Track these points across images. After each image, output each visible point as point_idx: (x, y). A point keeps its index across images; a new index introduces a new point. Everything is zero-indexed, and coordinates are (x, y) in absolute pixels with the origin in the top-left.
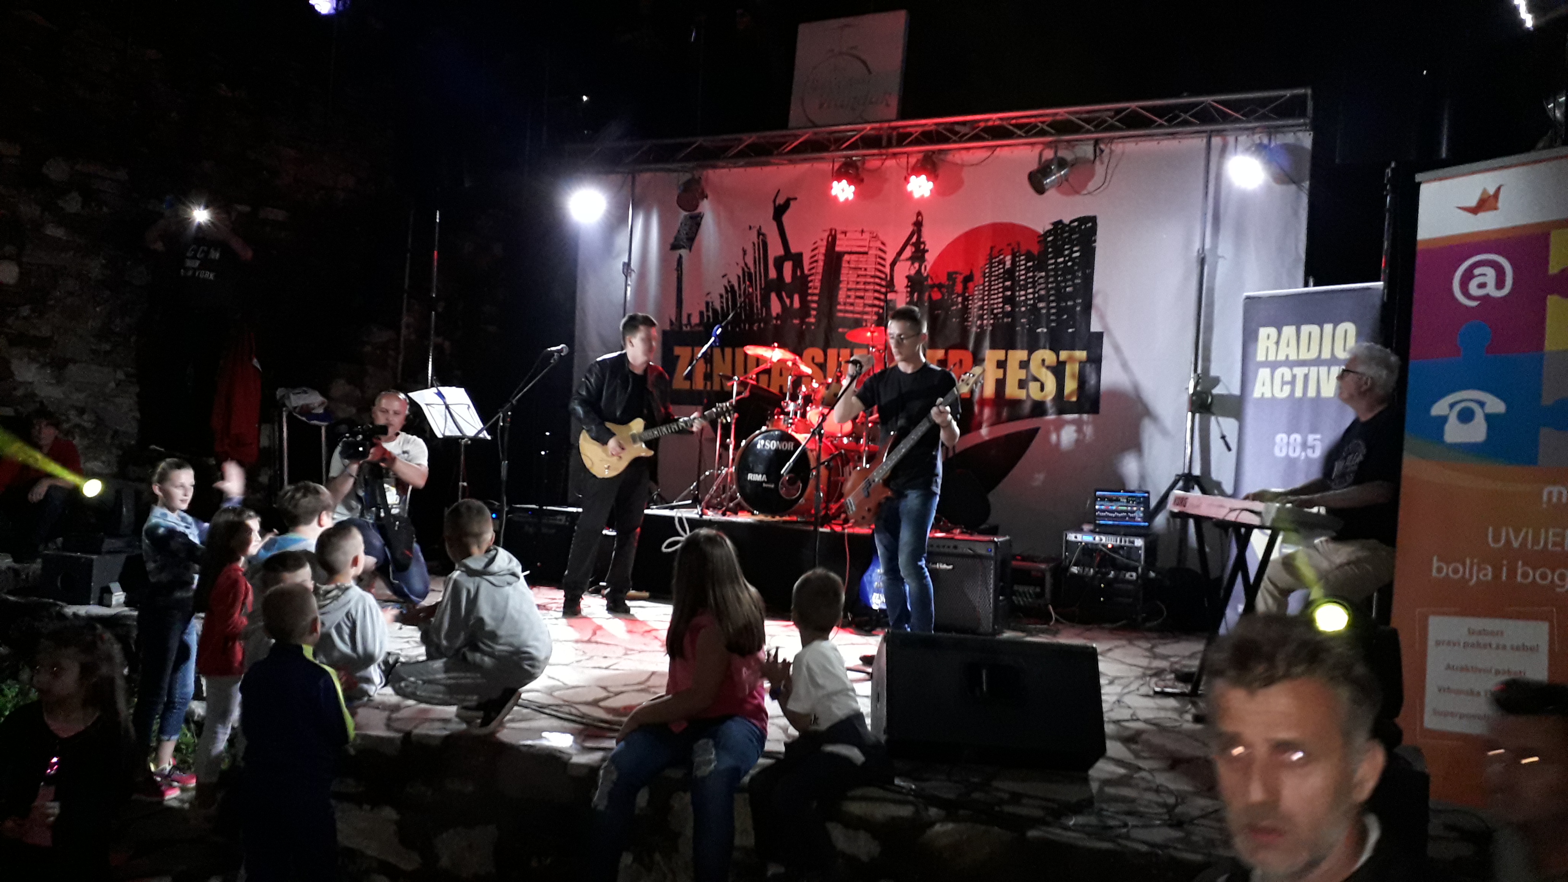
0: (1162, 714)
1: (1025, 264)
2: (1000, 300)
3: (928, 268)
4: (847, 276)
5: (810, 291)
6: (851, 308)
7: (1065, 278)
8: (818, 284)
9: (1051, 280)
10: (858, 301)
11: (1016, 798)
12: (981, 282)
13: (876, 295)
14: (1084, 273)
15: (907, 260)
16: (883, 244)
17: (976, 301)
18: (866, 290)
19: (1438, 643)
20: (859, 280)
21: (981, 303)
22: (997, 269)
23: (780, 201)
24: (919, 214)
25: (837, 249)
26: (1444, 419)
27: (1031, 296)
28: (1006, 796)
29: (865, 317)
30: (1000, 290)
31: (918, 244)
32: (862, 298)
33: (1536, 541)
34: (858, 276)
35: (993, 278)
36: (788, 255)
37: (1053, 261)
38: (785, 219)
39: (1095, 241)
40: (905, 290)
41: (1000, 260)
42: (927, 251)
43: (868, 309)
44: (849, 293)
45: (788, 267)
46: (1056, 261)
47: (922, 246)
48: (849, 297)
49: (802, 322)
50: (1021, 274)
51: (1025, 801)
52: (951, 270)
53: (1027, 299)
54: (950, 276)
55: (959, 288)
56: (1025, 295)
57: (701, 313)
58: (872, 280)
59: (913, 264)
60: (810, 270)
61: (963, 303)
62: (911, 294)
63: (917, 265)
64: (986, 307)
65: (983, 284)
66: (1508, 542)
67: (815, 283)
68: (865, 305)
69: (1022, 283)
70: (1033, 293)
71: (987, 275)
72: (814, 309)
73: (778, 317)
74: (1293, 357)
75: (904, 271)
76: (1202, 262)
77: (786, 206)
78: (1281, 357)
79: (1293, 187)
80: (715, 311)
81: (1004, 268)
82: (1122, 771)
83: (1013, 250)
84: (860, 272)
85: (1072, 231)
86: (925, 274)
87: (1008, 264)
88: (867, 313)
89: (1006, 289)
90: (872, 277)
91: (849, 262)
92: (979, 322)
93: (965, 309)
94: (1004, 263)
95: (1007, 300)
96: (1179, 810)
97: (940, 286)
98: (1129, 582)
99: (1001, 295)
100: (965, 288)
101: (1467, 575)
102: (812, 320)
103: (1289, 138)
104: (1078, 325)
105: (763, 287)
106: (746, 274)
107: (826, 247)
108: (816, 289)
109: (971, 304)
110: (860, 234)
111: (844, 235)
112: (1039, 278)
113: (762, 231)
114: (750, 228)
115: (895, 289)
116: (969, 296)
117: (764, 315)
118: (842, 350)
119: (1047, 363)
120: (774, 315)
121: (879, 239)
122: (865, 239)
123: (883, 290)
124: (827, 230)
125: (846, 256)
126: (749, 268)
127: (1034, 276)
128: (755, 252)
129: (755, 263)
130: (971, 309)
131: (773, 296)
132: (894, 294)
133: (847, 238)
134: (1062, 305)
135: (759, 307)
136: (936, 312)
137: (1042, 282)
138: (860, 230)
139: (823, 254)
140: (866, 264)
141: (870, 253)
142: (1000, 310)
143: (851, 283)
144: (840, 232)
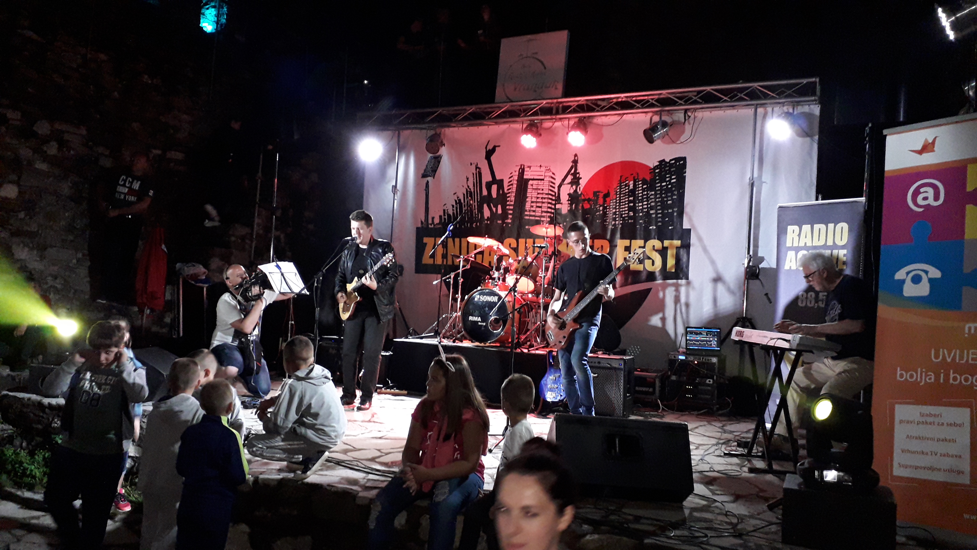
0: (729, 467)
1: (642, 187)
2: (626, 209)
3: (581, 189)
4: (531, 194)
5: (508, 203)
6: (533, 214)
7: (667, 195)
8: (513, 199)
9: (658, 196)
10: (538, 209)
11: (637, 519)
12: (614, 197)
13: (550, 205)
14: (678, 192)
15: (568, 184)
16: (553, 174)
17: (611, 209)
18: (543, 203)
19: (901, 422)
20: (538, 196)
21: (614, 211)
22: (624, 189)
23: (490, 147)
24: (576, 155)
25: (525, 177)
26: (903, 282)
27: (646, 206)
28: (630, 517)
29: (542, 219)
30: (627, 202)
31: (575, 174)
32: (540, 207)
33: (961, 358)
34: (538, 194)
35: (622, 195)
36: (494, 181)
37: (659, 185)
38: (493, 158)
39: (685, 172)
40: (567, 202)
41: (626, 184)
42: (581, 178)
43: (544, 214)
44: (532, 204)
45: (494, 188)
46: (661, 184)
47: (578, 175)
48: (532, 207)
49: (503, 222)
50: (639, 192)
51: (643, 521)
52: (596, 190)
53: (643, 208)
54: (595, 194)
55: (601, 201)
56: (642, 206)
57: (440, 217)
58: (547, 196)
59: (572, 186)
60: (508, 190)
61: (603, 210)
62: (571, 205)
63: (574, 187)
64: (617, 213)
65: (616, 199)
66: (944, 358)
67: (512, 198)
68: (542, 212)
69: (640, 198)
70: (647, 204)
71: (618, 193)
72: (510, 214)
73: (488, 219)
74: (809, 244)
75: (566, 191)
76: (752, 185)
77: (493, 151)
78: (802, 244)
79: (808, 139)
80: (449, 216)
81: (628, 189)
82: (704, 503)
83: (634, 177)
84: (539, 192)
85: (671, 166)
86: (580, 193)
87: (631, 187)
88: (544, 217)
89: (630, 202)
90: (546, 194)
91: (532, 185)
92: (613, 223)
93: (605, 214)
94: (629, 186)
95: (630, 209)
96: (739, 527)
97: (589, 200)
98: (709, 385)
99: (627, 206)
100: (605, 201)
101: (919, 380)
102: (509, 221)
103: (806, 109)
104: (675, 224)
105: (479, 201)
106: (468, 192)
107: (518, 176)
108: (512, 202)
109: (608, 211)
110: (539, 168)
111: (529, 168)
112: (651, 195)
113: (478, 166)
114: (471, 164)
115: (561, 202)
116: (607, 206)
117: (480, 218)
118: (528, 240)
119: (656, 248)
120: (486, 218)
121: (551, 171)
122: (542, 171)
123: (553, 202)
124: (519, 166)
125: (530, 181)
126: (470, 189)
127: (648, 194)
128: (474, 179)
129: (474, 185)
130: (608, 214)
131: (485, 206)
132: (560, 205)
133: (531, 170)
134: (665, 212)
135: (477, 213)
136: (587, 216)
137: (653, 197)
138: (539, 165)
139: (516, 180)
140: (543, 186)
141: (545, 180)
142: (626, 215)
143: (533, 198)
144: (527, 166)
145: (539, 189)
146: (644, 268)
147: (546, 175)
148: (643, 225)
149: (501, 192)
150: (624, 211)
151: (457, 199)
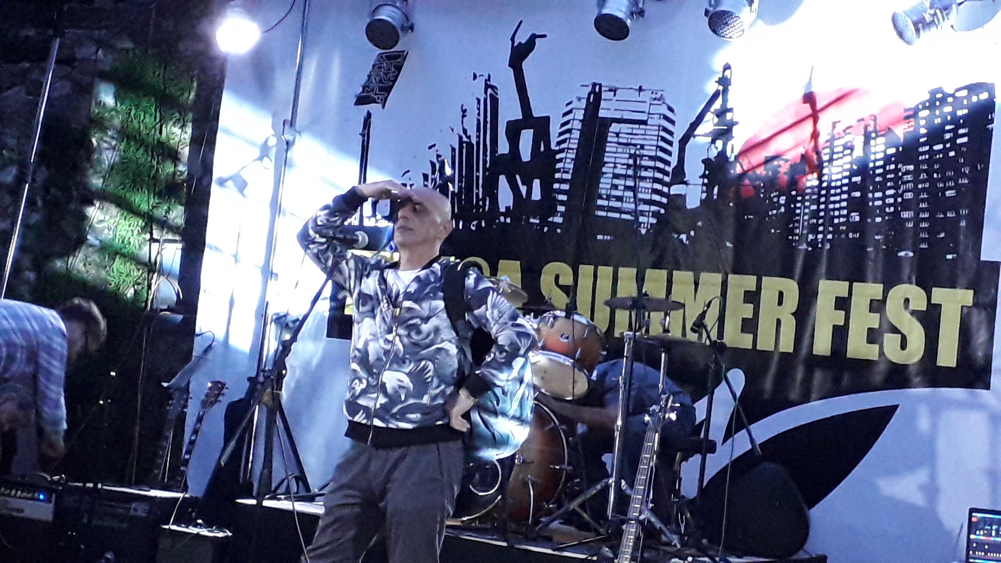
1: (884, 152)
2: (844, 204)
3: (736, 150)
4: (614, 156)
7: (944, 175)
8: (570, 166)
9: (923, 176)
10: (628, 194)
13: (658, 186)
14: (974, 169)
15: (705, 135)
16: (670, 109)
17: (807, 204)
18: (641, 178)
20: (631, 162)
21: (814, 207)
22: (841, 155)
23: (522, 38)
24: (726, 67)
25: (602, 114)
27: (891, 201)
30: (845, 189)
31: (723, 112)
32: (635, 189)
34: (631, 156)
35: (834, 171)
36: (528, 119)
37: (927, 148)
39: (992, 122)
40: (701, 181)
41: (847, 143)
42: (737, 123)
43: (642, 207)
44: (616, 181)
45: (527, 137)
46: (931, 148)
47: (729, 116)
48: (615, 187)
49: (544, 222)
50: (879, 166)
53: (885, 205)
54: (770, 163)
55: (782, 182)
56: (883, 198)
58: (651, 164)
59: (713, 141)
60: (559, 143)
61: (787, 205)
62: (709, 187)
63: (719, 144)
64: (822, 214)
65: (819, 179)
67: (567, 163)
68: (638, 201)
69: (878, 179)
70: (894, 196)
72: (562, 203)
73: (507, 214)
75: (699, 152)
77: (529, 46)
83: (867, 127)
84: (634, 151)
85: (958, 103)
86: (732, 159)
87: (858, 150)
88: (640, 211)
89: (854, 188)
90: (651, 158)
91: (617, 135)
92: (811, 237)
93: (791, 214)
94: (853, 148)
95: (854, 205)
99: (845, 196)
102: (558, 219)
104: (961, 248)
105: (488, 165)
106: (464, 145)
107: (586, 110)
108: (567, 172)
109: (800, 208)
110: (638, 93)
111: (612, 93)
112: (904, 174)
113: (492, 83)
114: (475, 77)
115: (685, 180)
116: (797, 195)
117: (487, 208)
118: (600, 268)
119: (912, 307)
120: (503, 209)
121: (664, 103)
122: (645, 102)
123: (667, 179)
124: (588, 86)
125: (614, 125)
126: (469, 137)
127: (897, 170)
128: (479, 114)
129: (478, 130)
130: (799, 215)
131: (502, 179)
132: (684, 186)
133: (617, 98)
134: (939, 216)
135: (481, 197)
136: (746, 217)
137: (909, 179)
138: (638, 88)
139: (580, 121)
140: (644, 139)
141: (649, 123)
142: (842, 220)
143: (619, 166)
144: (607, 89)
145: (635, 145)
146: (882, 353)
147: (651, 112)
148: (884, 247)
149: (542, 149)
150: (839, 209)
151: (435, 161)
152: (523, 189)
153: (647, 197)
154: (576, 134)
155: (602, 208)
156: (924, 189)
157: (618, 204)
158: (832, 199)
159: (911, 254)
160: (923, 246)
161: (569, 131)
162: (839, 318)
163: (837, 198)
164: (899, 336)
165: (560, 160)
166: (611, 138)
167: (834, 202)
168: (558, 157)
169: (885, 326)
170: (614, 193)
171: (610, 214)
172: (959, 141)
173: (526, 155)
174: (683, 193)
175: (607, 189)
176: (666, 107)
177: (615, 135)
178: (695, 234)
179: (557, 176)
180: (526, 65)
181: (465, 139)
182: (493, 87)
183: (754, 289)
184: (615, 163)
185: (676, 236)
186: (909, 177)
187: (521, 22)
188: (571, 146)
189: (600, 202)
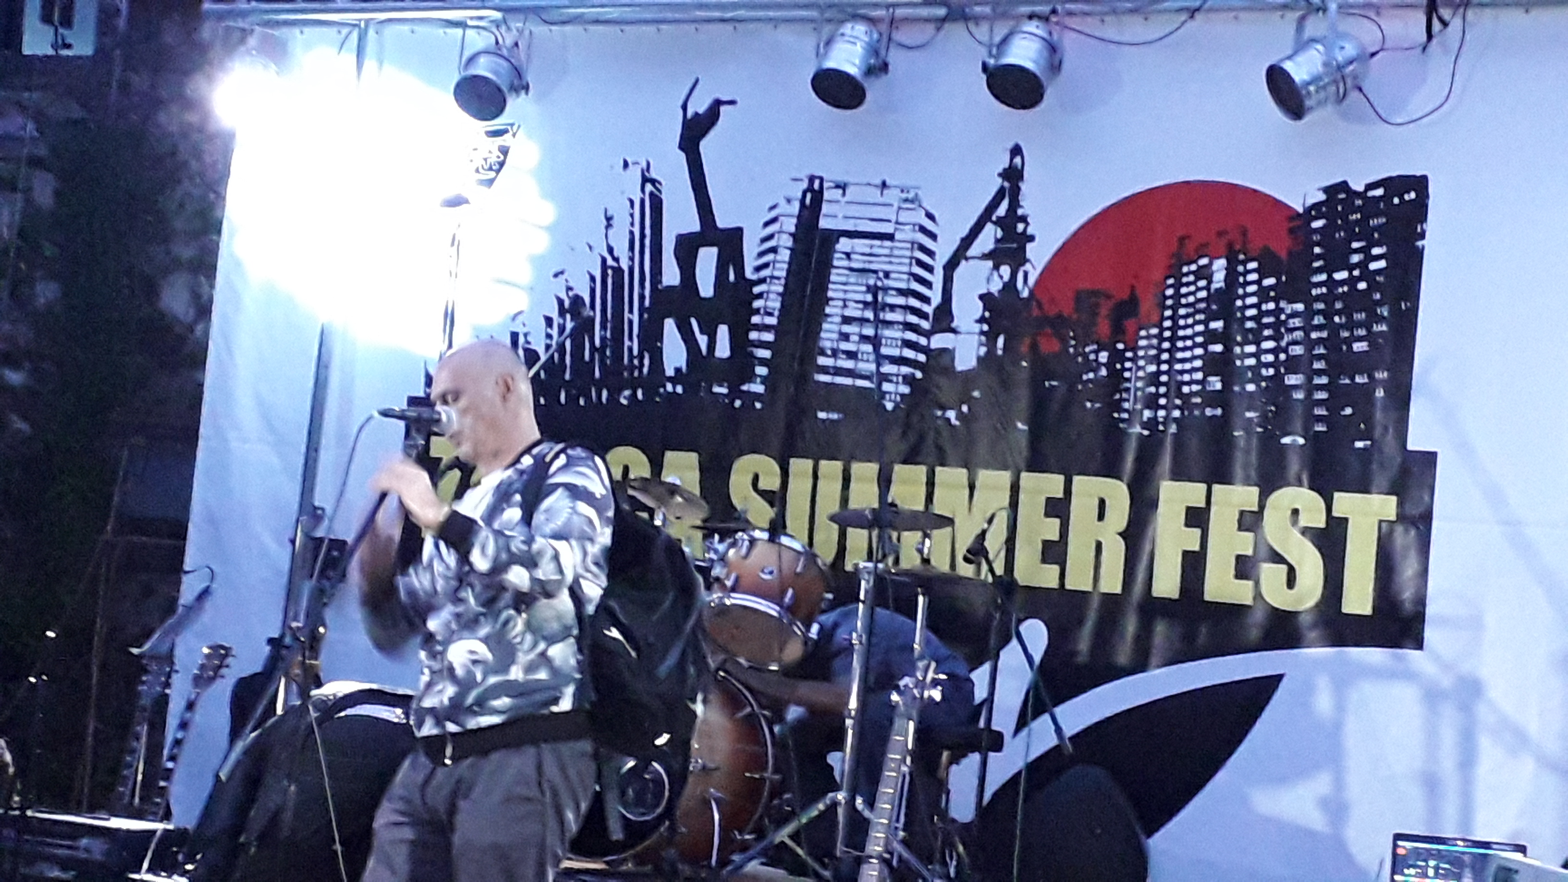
1: (1258, 282)
2: (1198, 363)
3: (1031, 281)
4: (843, 288)
7: (1350, 318)
8: (775, 304)
9: (1318, 320)
10: (865, 347)
12: (1155, 318)
13: (911, 336)
14: (1395, 311)
15: (984, 257)
16: (930, 217)
17: (1141, 363)
18: (886, 324)
20: (870, 298)
21: (1152, 368)
22: (1192, 288)
23: (698, 108)
24: (1015, 155)
25: (824, 223)
27: (1270, 358)
29: (881, 383)
30: (1199, 339)
31: (1011, 222)
32: (876, 340)
34: (869, 289)
35: (1181, 312)
36: (709, 231)
37: (1323, 277)
38: (709, 147)
39: (1422, 236)
40: (977, 327)
41: (1200, 269)
42: (1032, 238)
43: (888, 368)
44: (846, 329)
45: (707, 259)
46: (1330, 276)
47: (1020, 227)
48: (845, 337)
49: (735, 393)
50: (1247, 304)
52: (1086, 287)
53: (1261, 365)
54: (1083, 299)
55: (1104, 328)
56: (1256, 355)
58: (901, 301)
59: (996, 267)
60: (758, 269)
61: (1109, 365)
62: (990, 337)
63: (1005, 270)
64: (1164, 378)
65: (1159, 324)
67: (770, 300)
68: (881, 358)
69: (1249, 325)
70: (1274, 351)
71: (1169, 302)
72: (763, 362)
73: (678, 377)
75: (974, 283)
77: (712, 116)
83: (1233, 246)
84: (872, 282)
85: (1370, 207)
86: (1025, 294)
87: (1219, 280)
88: (885, 375)
89: (1211, 337)
90: (901, 292)
91: (848, 256)
92: (1147, 414)
93: (1116, 379)
94: (1209, 278)
95: (1211, 363)
97: (1058, 324)
99: (1199, 351)
100: (1118, 331)
102: (758, 388)
104: (1379, 432)
105: (647, 303)
106: (610, 272)
107: (799, 217)
108: (770, 314)
109: (1130, 369)
110: (879, 192)
111: (840, 191)
112: (1290, 316)
113: (653, 174)
114: (626, 165)
115: (954, 325)
116: (1125, 350)
117: (645, 370)
118: (823, 463)
119: (1303, 522)
120: (670, 372)
121: (920, 206)
122: (891, 205)
123: (925, 325)
124: (801, 180)
125: (843, 240)
126: (616, 260)
127: (1279, 311)
128: (632, 224)
129: (632, 248)
130: (1128, 380)
131: (669, 324)
132: (951, 335)
133: (847, 198)
134: (1342, 382)
135: (635, 352)
136: (1047, 384)
137: (1298, 325)
138: (878, 181)
139: (791, 234)
140: (890, 263)
141: (898, 236)
142: (1195, 388)
143: (851, 304)
144: (832, 185)
145: (875, 272)
146: (1258, 595)
147: (901, 220)
148: (1259, 430)
149: (732, 277)
150: (1190, 371)
151: (563, 296)
152: (703, 341)
153: (896, 352)
154: (785, 255)
155: (825, 370)
156: (1320, 341)
157: (849, 364)
158: (1180, 355)
159: (1301, 441)
160: (1320, 428)
161: (774, 250)
162: (1192, 540)
163: (1188, 354)
164: (1284, 568)
165: (760, 296)
166: (839, 261)
167: (1183, 361)
168: (756, 290)
169: (1263, 552)
170: (844, 346)
171: (839, 380)
172: (1374, 266)
173: (706, 288)
174: (950, 347)
175: (832, 340)
176: (923, 213)
177: (844, 256)
178: (969, 409)
179: (755, 319)
180: (706, 146)
181: (610, 262)
182: (653, 182)
183: (1060, 495)
184: (844, 300)
185: (939, 413)
186: (1296, 322)
187: (697, 81)
188: (776, 274)
189: (822, 361)
